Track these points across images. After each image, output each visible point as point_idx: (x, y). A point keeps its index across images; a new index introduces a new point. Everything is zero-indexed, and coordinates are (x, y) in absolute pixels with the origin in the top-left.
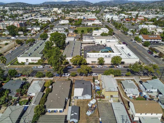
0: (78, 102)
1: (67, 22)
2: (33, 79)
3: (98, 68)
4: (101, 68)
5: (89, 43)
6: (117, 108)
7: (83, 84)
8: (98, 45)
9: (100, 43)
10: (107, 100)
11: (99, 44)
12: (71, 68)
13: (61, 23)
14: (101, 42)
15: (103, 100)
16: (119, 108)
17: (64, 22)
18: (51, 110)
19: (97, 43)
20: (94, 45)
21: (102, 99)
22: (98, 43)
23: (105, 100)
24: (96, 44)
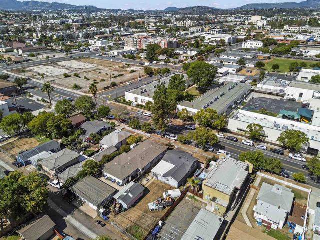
0: (154, 184)
1: (258, 46)
2: (124, 128)
3: (243, 144)
4: (250, 146)
5: (270, 94)
6: (203, 223)
7: (180, 158)
8: (290, 100)
9: (297, 97)
10: (204, 203)
11: (294, 100)
14: (301, 95)
15: (197, 200)
16: (206, 224)
17: (252, 46)
18: (109, 175)
19: (289, 95)
20: (279, 98)
21: (196, 197)
22: (290, 97)
23: (201, 202)
24: (286, 97)
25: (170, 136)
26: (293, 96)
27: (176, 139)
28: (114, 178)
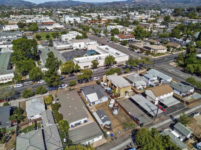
0: (97, 107)
1: (15, 28)
2: (19, 102)
3: (94, 72)
4: (97, 71)
5: (65, 49)
6: (139, 100)
7: (93, 88)
8: (76, 49)
9: (78, 47)
10: (123, 97)
11: (78, 49)
12: (63, 78)
13: (6, 30)
14: (80, 46)
15: (120, 98)
17: (11, 28)
18: (73, 124)
19: (75, 47)
20: (72, 50)
21: (118, 98)
22: (76, 48)
23: (121, 98)
24: (74, 49)
25: (61, 86)
26: (77, 47)
27: (66, 85)
28: (78, 122)
